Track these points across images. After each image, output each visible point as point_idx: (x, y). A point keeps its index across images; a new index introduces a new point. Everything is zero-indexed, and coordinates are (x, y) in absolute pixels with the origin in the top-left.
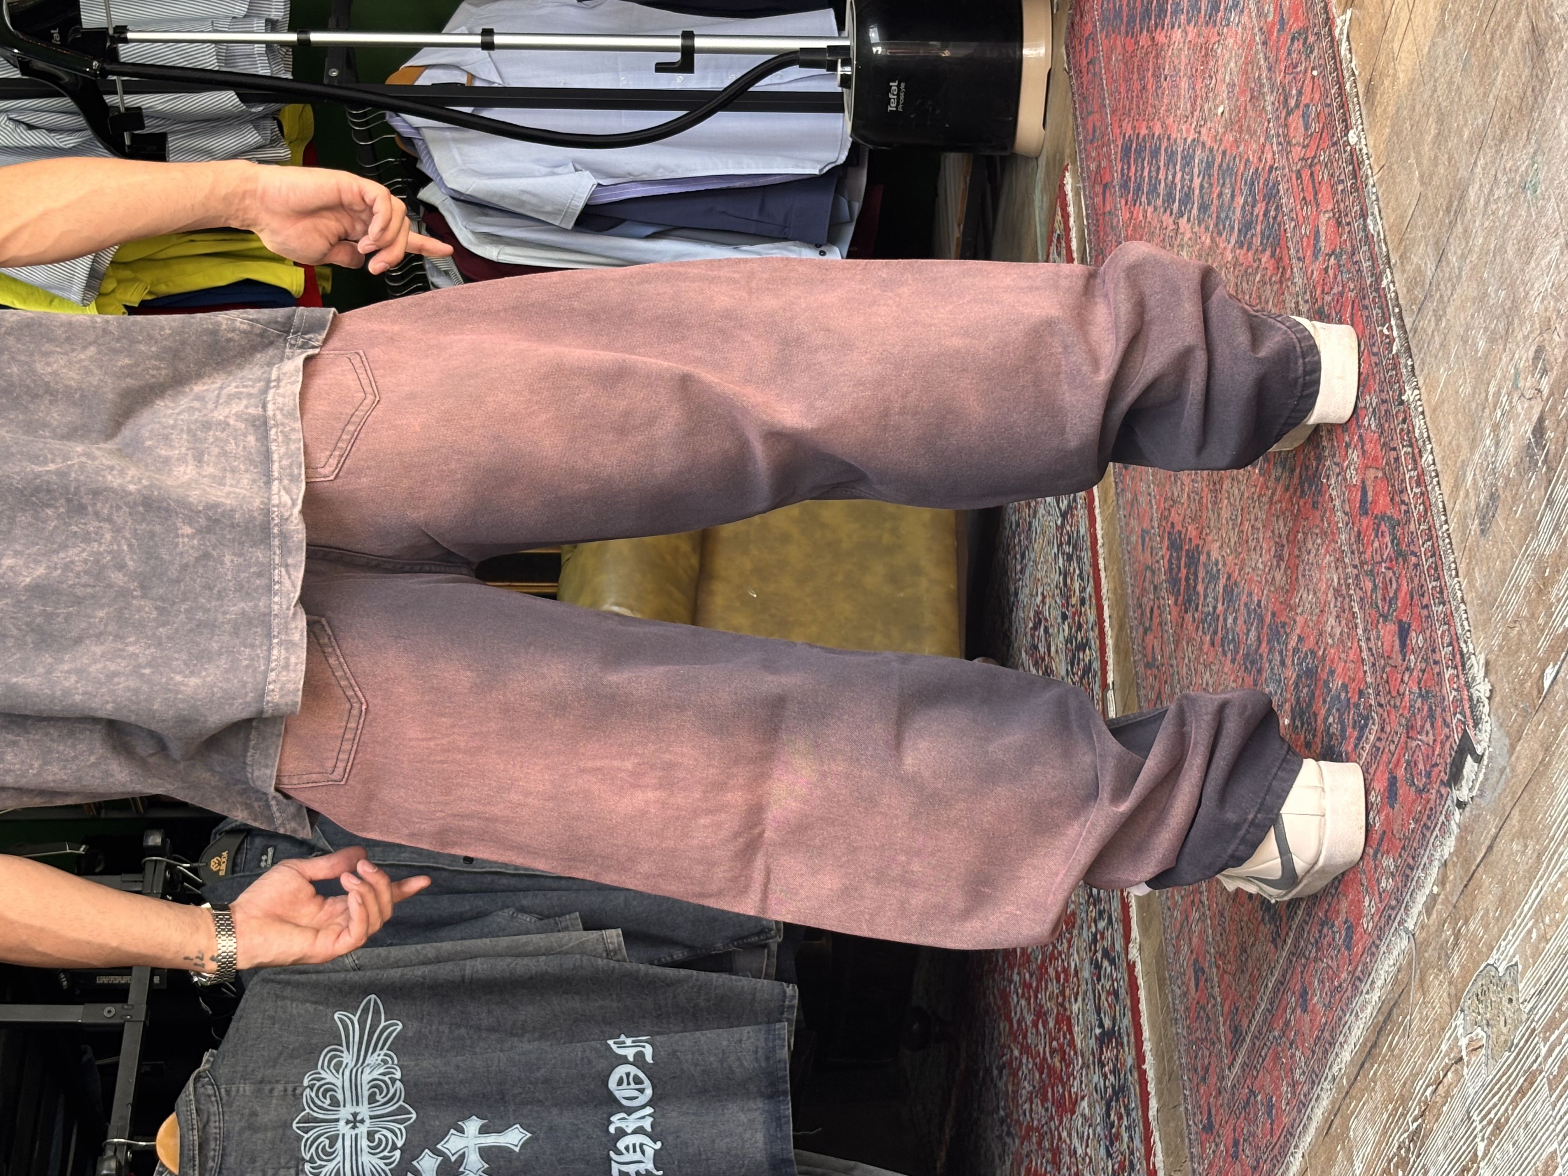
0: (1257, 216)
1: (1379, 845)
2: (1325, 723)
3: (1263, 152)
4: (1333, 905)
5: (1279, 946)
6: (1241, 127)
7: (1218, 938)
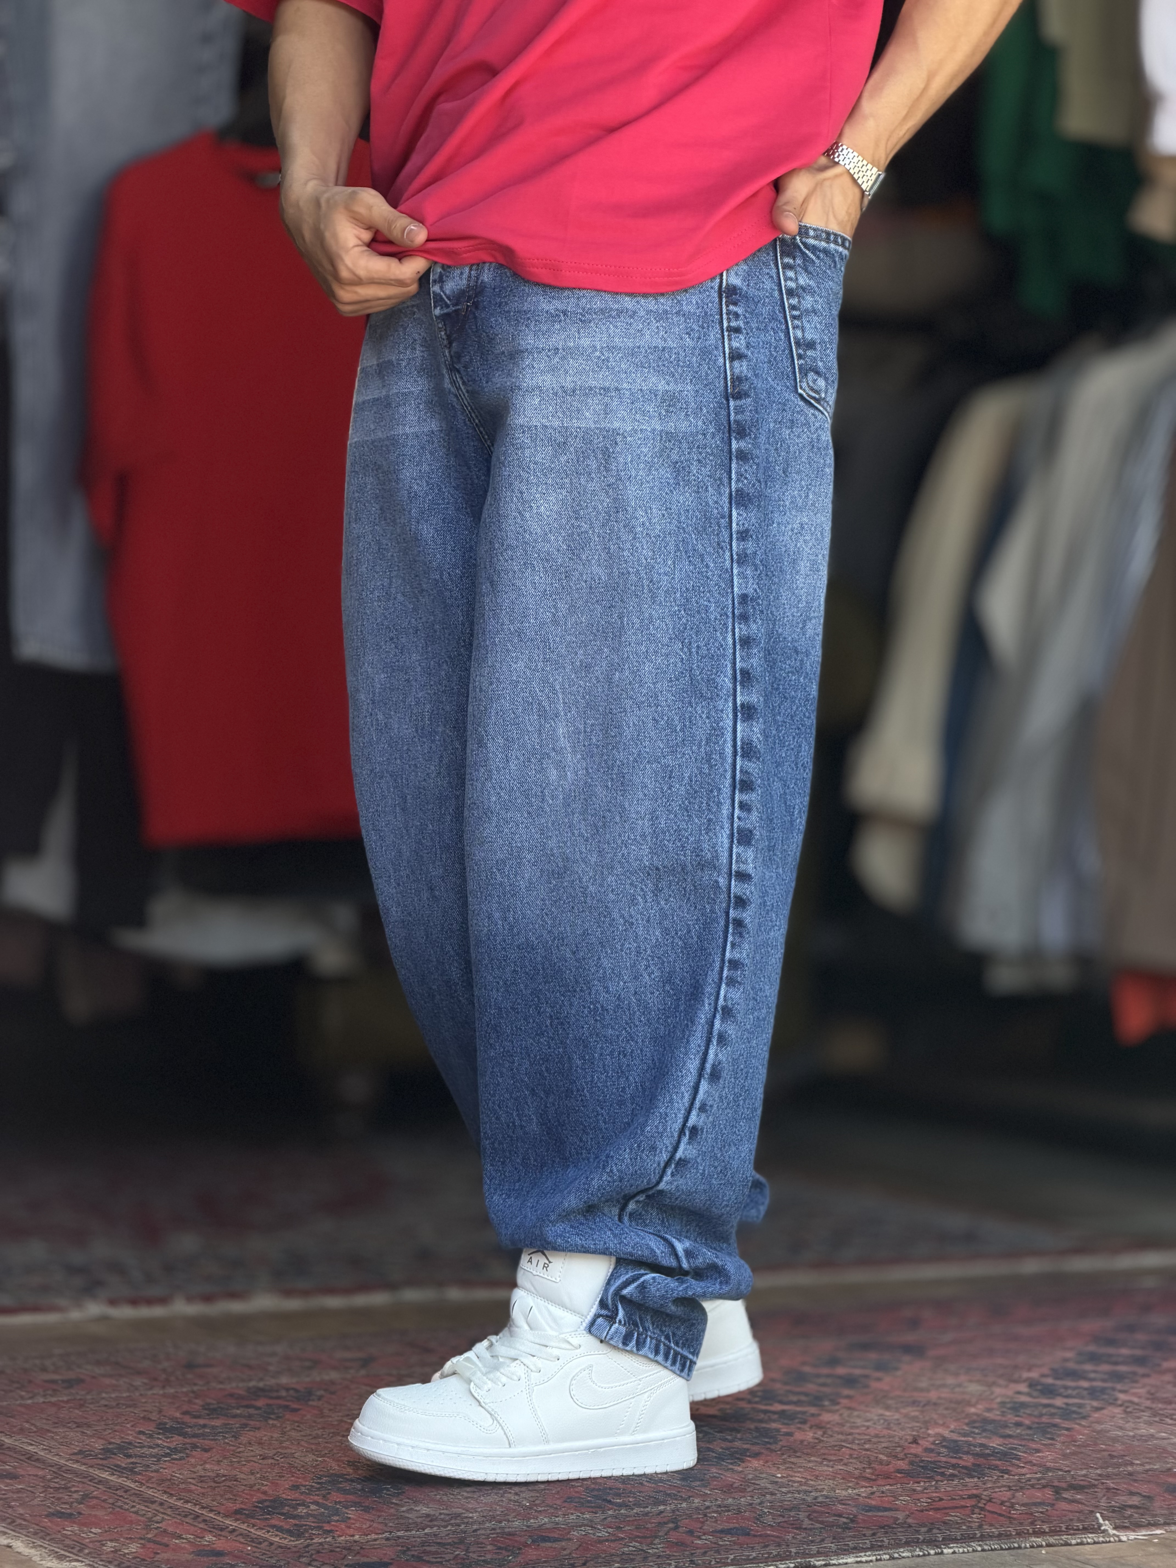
0: (960, 1458)
1: (155, 1542)
2: (312, 1503)
3: (1034, 1465)
4: (103, 1504)
5: (74, 1457)
6: (1088, 1445)
7: (103, 1402)
